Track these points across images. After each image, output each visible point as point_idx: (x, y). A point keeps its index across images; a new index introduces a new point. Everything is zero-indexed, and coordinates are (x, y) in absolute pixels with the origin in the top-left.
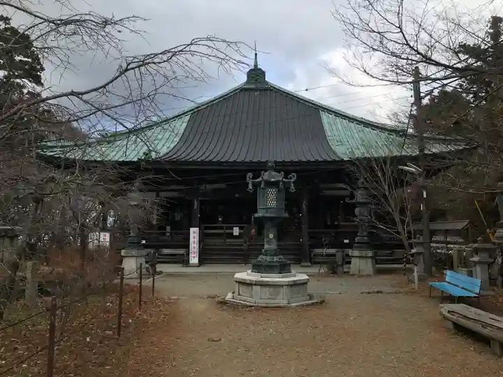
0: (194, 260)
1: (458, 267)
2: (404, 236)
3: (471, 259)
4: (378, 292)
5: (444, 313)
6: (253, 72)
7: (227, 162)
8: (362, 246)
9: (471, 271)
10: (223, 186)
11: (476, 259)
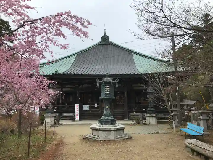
0: (77, 118)
1: (193, 121)
2: (169, 107)
3: (199, 118)
4: (157, 133)
5: (186, 144)
6: (104, 37)
7: (91, 75)
8: (151, 112)
9: (199, 123)
10: (90, 85)
11: (201, 117)
